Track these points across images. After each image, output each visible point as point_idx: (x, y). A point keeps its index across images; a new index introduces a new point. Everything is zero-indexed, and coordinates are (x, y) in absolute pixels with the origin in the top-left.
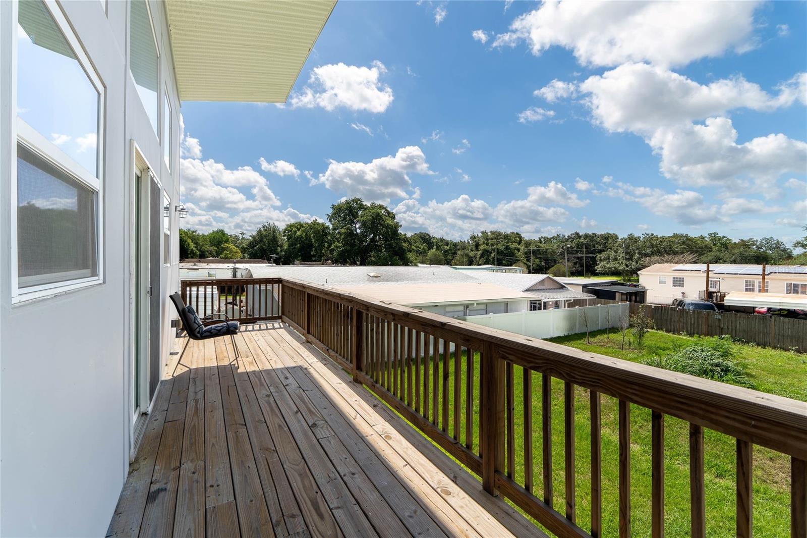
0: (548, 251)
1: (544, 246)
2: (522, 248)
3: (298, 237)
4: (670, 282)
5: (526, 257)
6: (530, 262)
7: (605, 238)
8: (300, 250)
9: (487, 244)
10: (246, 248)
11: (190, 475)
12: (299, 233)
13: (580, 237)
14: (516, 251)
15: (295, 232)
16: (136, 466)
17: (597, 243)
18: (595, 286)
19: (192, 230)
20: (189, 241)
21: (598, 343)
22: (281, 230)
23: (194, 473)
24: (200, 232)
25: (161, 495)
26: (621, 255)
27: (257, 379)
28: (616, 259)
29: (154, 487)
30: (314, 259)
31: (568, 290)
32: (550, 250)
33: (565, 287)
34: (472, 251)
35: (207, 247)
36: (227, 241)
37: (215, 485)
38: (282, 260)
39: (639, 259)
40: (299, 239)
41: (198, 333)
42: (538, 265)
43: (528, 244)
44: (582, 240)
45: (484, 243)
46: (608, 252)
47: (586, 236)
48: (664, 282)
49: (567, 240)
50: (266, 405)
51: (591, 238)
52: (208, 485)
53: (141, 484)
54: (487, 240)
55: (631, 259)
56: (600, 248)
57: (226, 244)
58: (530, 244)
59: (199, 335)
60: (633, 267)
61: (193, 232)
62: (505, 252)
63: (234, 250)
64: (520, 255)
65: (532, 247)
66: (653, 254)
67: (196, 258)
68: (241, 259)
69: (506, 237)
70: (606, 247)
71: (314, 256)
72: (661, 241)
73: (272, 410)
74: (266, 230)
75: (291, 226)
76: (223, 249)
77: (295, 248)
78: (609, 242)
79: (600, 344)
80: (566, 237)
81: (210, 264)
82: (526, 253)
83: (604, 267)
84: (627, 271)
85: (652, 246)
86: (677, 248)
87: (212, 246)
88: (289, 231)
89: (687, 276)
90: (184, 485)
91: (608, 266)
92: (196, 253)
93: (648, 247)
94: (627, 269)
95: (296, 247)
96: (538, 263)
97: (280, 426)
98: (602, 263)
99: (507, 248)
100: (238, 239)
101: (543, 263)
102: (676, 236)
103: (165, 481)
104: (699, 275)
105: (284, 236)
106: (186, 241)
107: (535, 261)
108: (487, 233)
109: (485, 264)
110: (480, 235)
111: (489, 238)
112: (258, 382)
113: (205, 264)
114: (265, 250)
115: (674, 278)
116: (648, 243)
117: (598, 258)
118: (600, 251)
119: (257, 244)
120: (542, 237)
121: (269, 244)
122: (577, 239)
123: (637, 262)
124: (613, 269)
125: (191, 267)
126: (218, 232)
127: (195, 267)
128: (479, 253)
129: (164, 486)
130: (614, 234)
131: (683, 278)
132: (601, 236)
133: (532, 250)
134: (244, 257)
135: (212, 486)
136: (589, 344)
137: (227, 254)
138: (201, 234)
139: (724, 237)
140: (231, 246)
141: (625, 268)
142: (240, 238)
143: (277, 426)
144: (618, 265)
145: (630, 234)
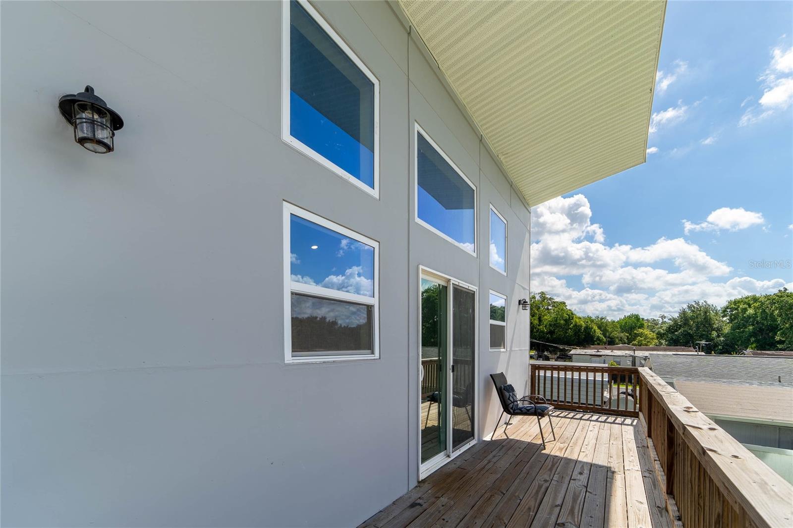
3: (749, 317)
8: (754, 334)
10: (664, 334)
11: (440, 506)
12: (751, 311)
15: (745, 310)
16: (422, 485)
19: (600, 316)
20: (595, 327)
22: (719, 308)
23: (443, 506)
24: (609, 319)
25: (418, 507)
27: (551, 463)
29: (419, 501)
30: (780, 346)
35: (616, 334)
36: (642, 326)
37: (446, 520)
38: (720, 347)
40: (751, 320)
41: (512, 408)
50: (536, 488)
52: (443, 517)
53: (415, 496)
57: (639, 330)
59: (512, 411)
61: (602, 319)
63: (650, 336)
67: (602, 345)
68: (657, 345)
71: (781, 342)
73: (537, 492)
74: (693, 311)
75: (736, 302)
76: (637, 335)
77: (743, 331)
81: (615, 351)
87: (623, 332)
88: (732, 309)
90: (431, 510)
92: (602, 340)
95: (747, 330)
97: (529, 509)
100: (657, 324)
103: (425, 501)
105: (723, 317)
106: (592, 329)
112: (550, 466)
113: (609, 351)
114: (691, 336)
119: (680, 329)
121: (698, 328)
125: (594, 353)
126: (629, 317)
127: (599, 353)
129: (423, 503)
134: (661, 344)
135: (444, 520)
137: (641, 340)
138: (610, 321)
140: (646, 332)
142: (660, 323)
143: (527, 507)
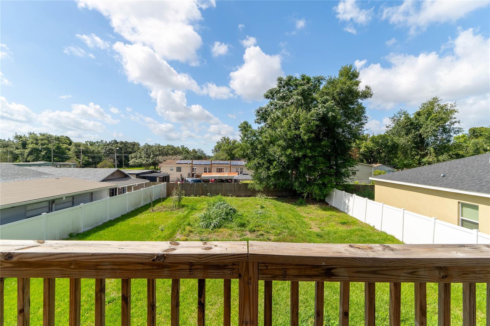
0: (95, 151)
1: (91, 148)
2: (73, 148)
4: (175, 169)
5: (76, 155)
6: (80, 159)
7: (133, 144)
9: (37, 144)
13: (117, 143)
14: (67, 151)
17: (129, 148)
18: (143, 174)
21: (158, 210)
26: (143, 155)
28: (141, 157)
31: (131, 178)
32: (97, 151)
33: (128, 176)
34: (17, 149)
39: (153, 157)
42: (86, 161)
43: (78, 145)
44: (119, 145)
45: (32, 143)
46: (136, 153)
47: (122, 143)
48: (172, 170)
49: (108, 145)
51: (125, 144)
54: (37, 140)
55: (149, 157)
56: (130, 150)
58: (79, 146)
60: (150, 162)
62: (56, 151)
64: (71, 153)
65: (82, 148)
66: (160, 155)
69: (58, 139)
70: (133, 150)
72: (163, 148)
78: (135, 147)
79: (159, 210)
80: (108, 142)
82: (76, 152)
83: (134, 162)
84: (147, 164)
85: (159, 151)
86: (170, 152)
89: (182, 166)
91: (137, 161)
93: (157, 151)
94: (147, 163)
96: (87, 160)
98: (133, 160)
99: (58, 148)
101: (90, 160)
102: (168, 146)
104: (188, 165)
107: (84, 158)
108: (36, 135)
109: (33, 161)
110: (27, 135)
111: (38, 138)
115: (177, 167)
116: (157, 149)
117: (130, 156)
118: (131, 153)
120: (88, 142)
122: (115, 144)
123: (152, 159)
124: (140, 163)
128: (27, 151)
130: (138, 143)
131: (181, 167)
132: (131, 143)
133: (81, 150)
136: (153, 212)
139: (187, 147)
141: (146, 163)
144: (142, 161)
145: (146, 143)
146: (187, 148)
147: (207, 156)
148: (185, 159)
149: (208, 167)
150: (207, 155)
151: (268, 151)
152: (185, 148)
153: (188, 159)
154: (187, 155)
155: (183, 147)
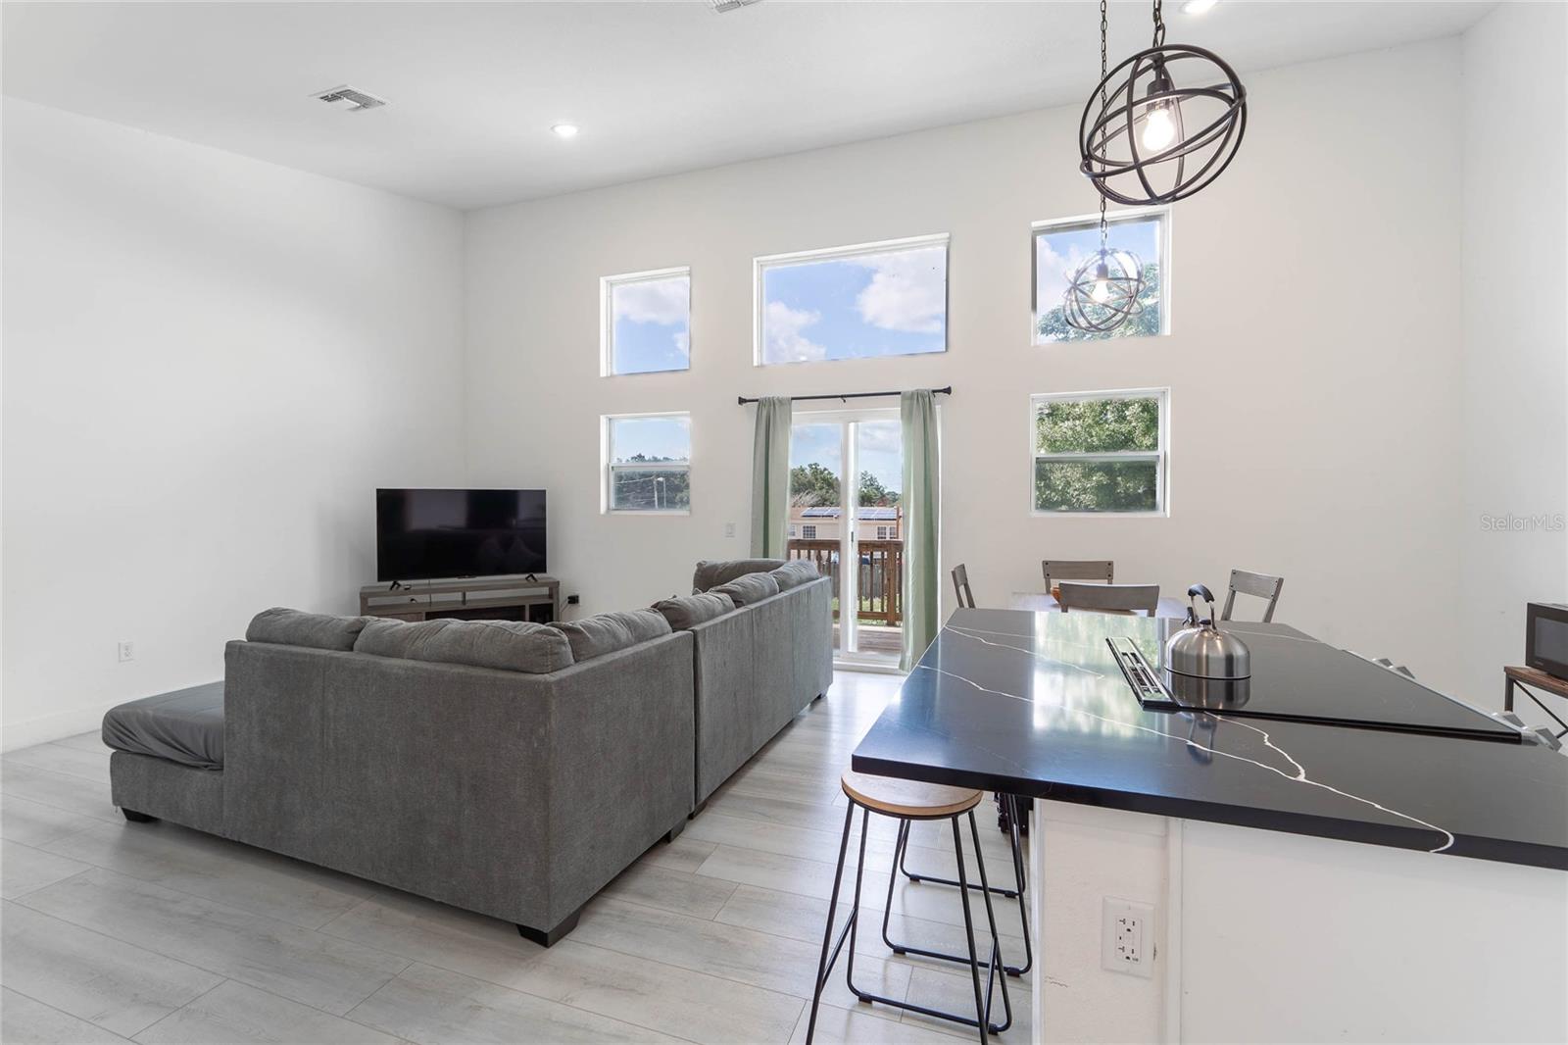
89: (818, 525)
104: (833, 522)
115: (805, 528)
131: (816, 528)
139: (825, 469)
146: (826, 472)
147: (889, 494)
148: (823, 505)
149: (888, 524)
150: (886, 491)
151: (1050, 478)
152: (822, 473)
153: (832, 503)
154: (827, 492)
155: (814, 468)
